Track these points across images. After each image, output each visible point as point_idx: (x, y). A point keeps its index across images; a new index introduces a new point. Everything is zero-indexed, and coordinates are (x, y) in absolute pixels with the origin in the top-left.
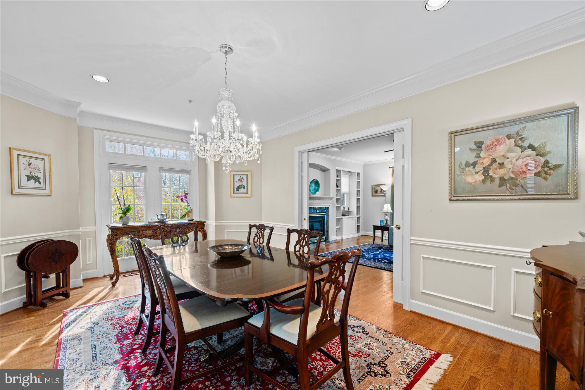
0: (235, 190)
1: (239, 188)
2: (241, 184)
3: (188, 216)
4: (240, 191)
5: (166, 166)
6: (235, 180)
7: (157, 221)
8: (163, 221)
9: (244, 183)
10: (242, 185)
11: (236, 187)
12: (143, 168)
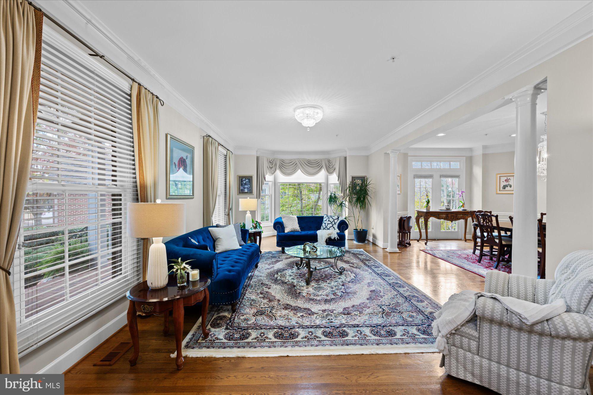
0: (501, 189)
1: (504, 187)
2: (507, 183)
3: (463, 207)
4: (506, 189)
5: (444, 173)
6: (502, 181)
7: (446, 209)
8: (448, 209)
9: (511, 183)
10: (509, 184)
11: (502, 186)
12: (431, 176)
